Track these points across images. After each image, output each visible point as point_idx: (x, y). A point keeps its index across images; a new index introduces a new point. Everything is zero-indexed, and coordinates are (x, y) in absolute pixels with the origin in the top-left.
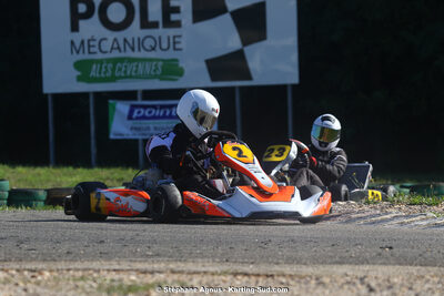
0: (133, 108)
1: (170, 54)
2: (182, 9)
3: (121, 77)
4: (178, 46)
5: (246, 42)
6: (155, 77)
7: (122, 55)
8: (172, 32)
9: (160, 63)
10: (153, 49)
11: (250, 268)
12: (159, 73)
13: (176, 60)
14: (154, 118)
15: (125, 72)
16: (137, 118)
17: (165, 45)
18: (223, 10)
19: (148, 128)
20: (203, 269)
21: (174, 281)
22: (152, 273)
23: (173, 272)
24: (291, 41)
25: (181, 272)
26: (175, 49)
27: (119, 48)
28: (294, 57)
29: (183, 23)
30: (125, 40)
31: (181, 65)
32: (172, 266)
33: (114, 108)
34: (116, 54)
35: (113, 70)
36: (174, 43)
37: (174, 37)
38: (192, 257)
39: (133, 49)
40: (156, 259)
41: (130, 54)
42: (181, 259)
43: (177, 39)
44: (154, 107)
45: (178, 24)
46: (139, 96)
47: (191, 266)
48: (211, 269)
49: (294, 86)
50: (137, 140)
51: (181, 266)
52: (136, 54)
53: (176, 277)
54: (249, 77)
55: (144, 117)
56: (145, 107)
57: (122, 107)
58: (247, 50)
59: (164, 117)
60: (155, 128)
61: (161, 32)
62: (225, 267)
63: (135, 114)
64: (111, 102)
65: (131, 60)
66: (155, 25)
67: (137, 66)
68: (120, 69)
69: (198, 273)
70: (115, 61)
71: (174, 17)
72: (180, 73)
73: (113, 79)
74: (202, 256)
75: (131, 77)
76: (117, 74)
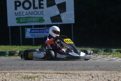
0: (31, 30)
1: (41, 16)
2: (44, 4)
3: (28, 22)
4: (43, 14)
5: (61, 12)
6: (37, 22)
7: (29, 16)
8: (41, 10)
9: (39, 18)
10: (37, 14)
11: (62, 72)
12: (38, 21)
13: (42, 17)
14: (37, 32)
15: (29, 20)
16: (32, 33)
17: (39, 13)
18: (55, 4)
19: (35, 35)
20: (49, 72)
21: (41, 75)
22: (36, 73)
23: (41, 73)
24: (73, 12)
25: (44, 73)
26: (42, 14)
27: (27, 14)
28: (73, 16)
29: (44, 8)
30: (29, 12)
31: (44, 18)
32: (41, 71)
33: (26, 30)
34: (27, 16)
35: (26, 20)
36: (42, 13)
37: (42, 11)
38: (46, 69)
39: (31, 15)
40: (37, 70)
41: (30, 16)
42: (43, 69)
43: (43, 12)
44: (37, 30)
45: (43, 8)
46: (33, 27)
47: (46, 71)
48: (51, 72)
49: (73, 24)
50: (32, 38)
51: (43, 71)
52: (32, 16)
53: (42, 74)
54: (62, 22)
55: (34, 32)
56: (35, 30)
57: (29, 30)
58: (61, 15)
59: (40, 32)
60: (37, 35)
61: (38, 10)
62: (55, 72)
63: (32, 32)
64: (26, 28)
65: (31, 17)
66: (37, 8)
67: (32, 19)
68: (28, 20)
69: (48, 73)
70: (27, 18)
71: (42, 6)
72: (44, 21)
73: (26, 22)
74: (49, 69)
75: (31, 22)
76: (27, 21)
